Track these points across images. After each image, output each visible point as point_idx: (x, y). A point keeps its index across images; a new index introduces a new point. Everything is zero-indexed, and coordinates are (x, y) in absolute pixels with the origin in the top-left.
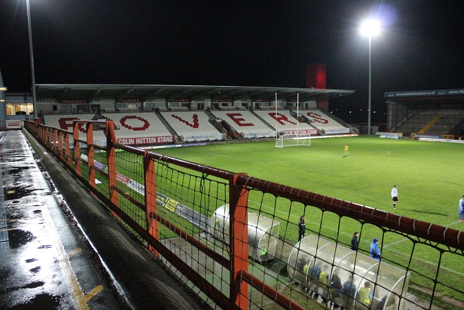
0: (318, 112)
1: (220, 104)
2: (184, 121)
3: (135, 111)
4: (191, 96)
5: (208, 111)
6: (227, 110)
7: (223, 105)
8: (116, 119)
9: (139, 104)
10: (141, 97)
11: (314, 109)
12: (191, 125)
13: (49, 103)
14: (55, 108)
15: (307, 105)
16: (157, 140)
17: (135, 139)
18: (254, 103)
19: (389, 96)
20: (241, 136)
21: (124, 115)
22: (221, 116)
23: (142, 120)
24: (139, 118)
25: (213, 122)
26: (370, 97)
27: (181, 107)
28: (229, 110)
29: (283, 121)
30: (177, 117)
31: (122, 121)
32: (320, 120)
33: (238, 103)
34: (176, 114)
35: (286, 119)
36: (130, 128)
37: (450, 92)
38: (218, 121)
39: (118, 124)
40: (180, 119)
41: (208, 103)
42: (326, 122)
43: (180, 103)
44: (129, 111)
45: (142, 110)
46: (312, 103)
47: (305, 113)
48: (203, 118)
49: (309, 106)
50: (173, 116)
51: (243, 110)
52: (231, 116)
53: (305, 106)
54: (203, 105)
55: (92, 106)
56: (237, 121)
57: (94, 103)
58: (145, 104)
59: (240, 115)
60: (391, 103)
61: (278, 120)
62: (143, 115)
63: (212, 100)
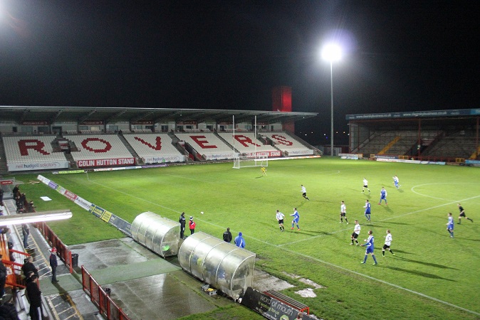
0: (284, 134)
1: (185, 126)
2: (146, 143)
3: (97, 133)
4: (154, 119)
5: (172, 134)
6: (191, 132)
7: (188, 127)
8: (77, 140)
9: (102, 126)
10: (104, 119)
11: (280, 131)
12: (153, 148)
13: (9, 125)
14: (15, 129)
15: (272, 127)
16: (118, 162)
17: (95, 161)
18: (219, 126)
19: (350, 118)
20: (203, 157)
21: (85, 137)
22: (185, 138)
23: (104, 142)
24: (101, 141)
25: (176, 144)
26: (332, 119)
27: (144, 130)
28: (194, 132)
29: (247, 143)
30: (139, 140)
31: (84, 143)
32: (284, 142)
33: (203, 126)
34: (139, 136)
35: (249, 141)
36: (91, 150)
37: (404, 115)
38: (180, 143)
39: (79, 145)
40: (143, 141)
41: (172, 126)
42: (291, 144)
43: (144, 126)
44: (92, 133)
45: (105, 132)
46: (278, 126)
47: (269, 135)
48: (166, 140)
49: (274, 129)
50: (136, 138)
51: (207, 132)
52: (194, 138)
53: (270, 129)
54: (167, 127)
55: (54, 128)
56: (200, 143)
57: (56, 125)
58: (108, 126)
59: (203, 137)
60: (353, 125)
61: (242, 142)
62: (105, 137)
63: (176, 123)
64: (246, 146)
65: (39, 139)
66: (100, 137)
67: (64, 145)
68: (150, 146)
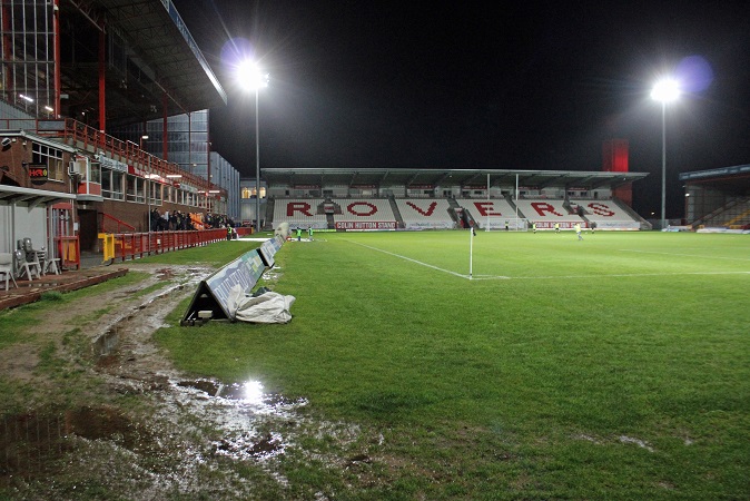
0: (610, 203)
1: (472, 191)
2: (417, 209)
3: (367, 197)
4: (434, 181)
5: (453, 199)
6: (477, 198)
7: (476, 193)
8: (344, 205)
9: (375, 191)
10: (375, 182)
11: (605, 199)
12: (423, 213)
13: (282, 188)
14: (287, 193)
15: (596, 193)
16: (377, 225)
19: (685, 177)
21: (353, 201)
22: (468, 205)
23: (372, 206)
24: (370, 205)
25: (451, 211)
26: (664, 180)
27: (422, 195)
28: (481, 198)
29: (545, 212)
30: (411, 205)
31: (349, 208)
32: (602, 212)
33: (497, 191)
34: (411, 201)
35: (551, 209)
36: (355, 213)
38: (458, 209)
39: (344, 209)
40: (414, 207)
41: (457, 190)
42: (611, 214)
43: (422, 191)
44: (362, 197)
45: (377, 196)
46: (605, 191)
47: (584, 204)
48: (443, 205)
49: (599, 195)
50: (408, 203)
51: (499, 199)
52: (478, 205)
53: (592, 195)
54: (450, 192)
55: (325, 192)
56: (483, 213)
57: (327, 188)
58: (381, 191)
59: (491, 204)
61: (540, 212)
62: (374, 202)
63: (462, 187)
64: (542, 214)
65: (307, 201)
66: (368, 201)
67: (330, 208)
68: (420, 211)
